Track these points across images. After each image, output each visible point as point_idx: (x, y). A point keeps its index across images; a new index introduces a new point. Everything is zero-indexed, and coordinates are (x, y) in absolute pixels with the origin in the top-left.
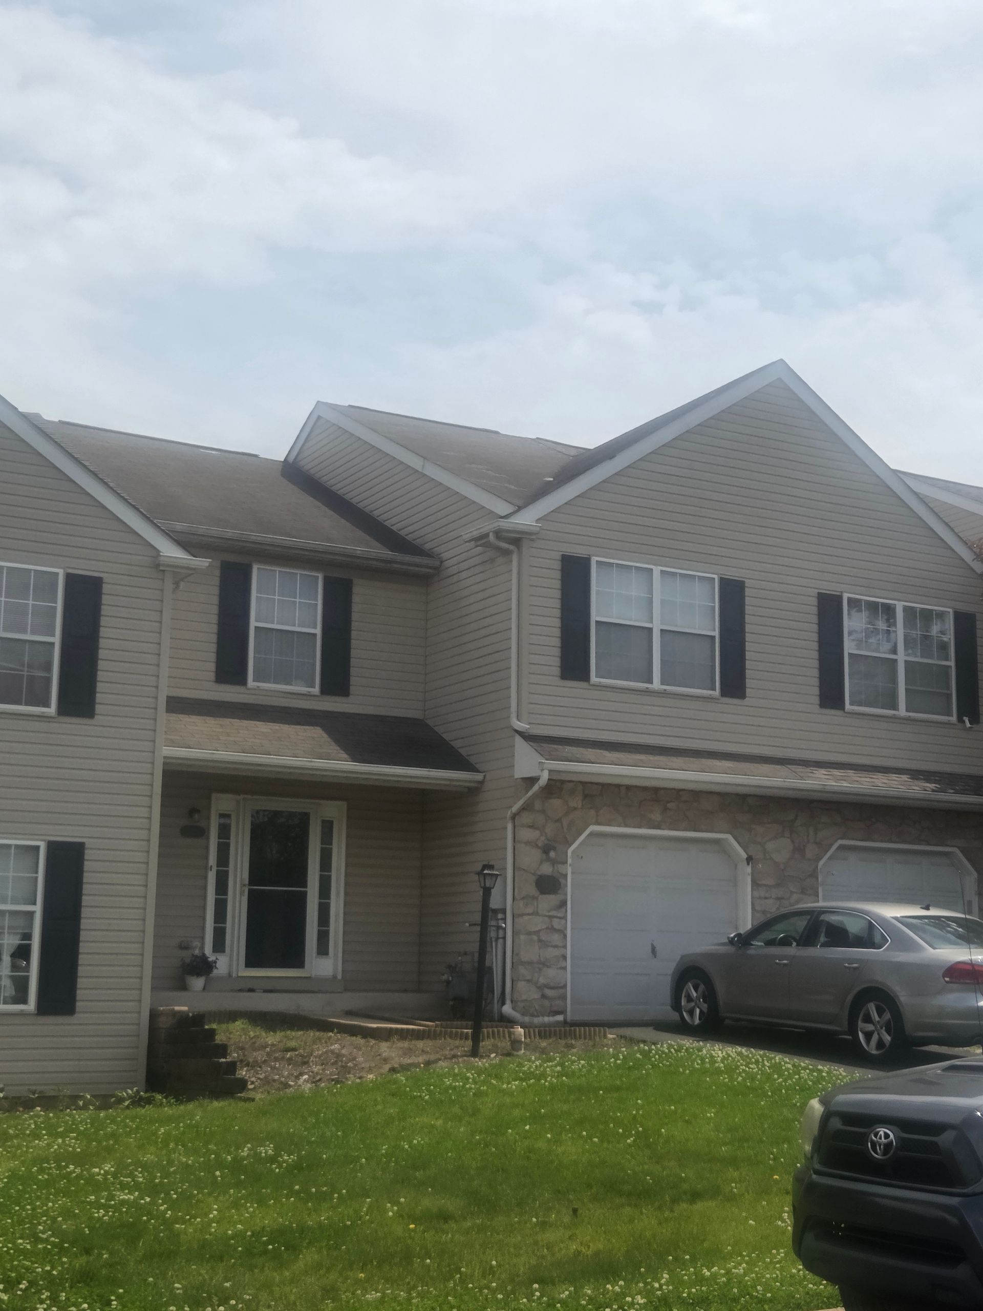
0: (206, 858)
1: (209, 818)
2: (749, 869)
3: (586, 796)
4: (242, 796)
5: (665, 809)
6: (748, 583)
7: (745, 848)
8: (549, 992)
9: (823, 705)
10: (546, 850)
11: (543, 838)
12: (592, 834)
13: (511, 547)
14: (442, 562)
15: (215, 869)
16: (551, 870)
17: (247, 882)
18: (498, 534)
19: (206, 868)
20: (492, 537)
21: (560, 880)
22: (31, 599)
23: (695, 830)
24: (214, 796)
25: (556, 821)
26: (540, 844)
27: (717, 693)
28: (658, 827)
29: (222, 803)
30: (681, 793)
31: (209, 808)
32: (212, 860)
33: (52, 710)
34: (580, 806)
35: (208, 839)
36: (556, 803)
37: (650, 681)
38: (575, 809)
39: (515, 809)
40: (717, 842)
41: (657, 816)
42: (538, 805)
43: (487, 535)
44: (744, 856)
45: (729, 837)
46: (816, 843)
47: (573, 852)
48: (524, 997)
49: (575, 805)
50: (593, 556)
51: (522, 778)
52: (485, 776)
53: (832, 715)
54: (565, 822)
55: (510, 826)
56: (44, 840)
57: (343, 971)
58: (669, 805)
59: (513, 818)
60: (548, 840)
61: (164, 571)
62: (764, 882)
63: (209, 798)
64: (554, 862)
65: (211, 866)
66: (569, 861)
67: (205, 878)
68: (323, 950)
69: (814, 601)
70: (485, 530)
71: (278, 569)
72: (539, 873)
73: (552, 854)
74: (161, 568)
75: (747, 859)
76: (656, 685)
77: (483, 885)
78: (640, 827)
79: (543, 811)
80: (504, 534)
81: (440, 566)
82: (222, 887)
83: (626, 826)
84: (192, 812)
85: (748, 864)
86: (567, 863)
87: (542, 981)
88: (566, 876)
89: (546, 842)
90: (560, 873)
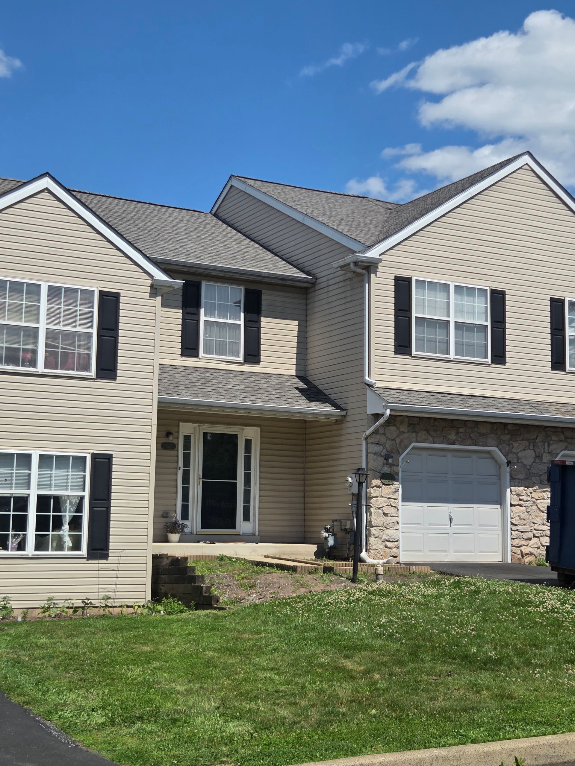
0: (177, 462)
1: (178, 438)
2: (508, 469)
3: (410, 425)
4: (197, 424)
5: (457, 433)
6: (507, 292)
7: (506, 456)
8: (389, 544)
9: (553, 368)
10: (386, 458)
11: (384, 451)
12: (413, 448)
13: (364, 271)
14: (316, 279)
15: (182, 469)
16: (389, 470)
17: (201, 477)
18: (356, 263)
19: (177, 468)
20: (352, 265)
21: (395, 476)
22: (79, 306)
23: (475, 445)
24: (181, 424)
25: (393, 440)
26: (383, 454)
27: (489, 360)
28: (454, 444)
29: (186, 428)
30: (467, 422)
31: (178, 432)
32: (181, 464)
33: (93, 373)
34: (406, 431)
35: (178, 450)
36: (393, 428)
37: (448, 353)
38: (404, 432)
39: (368, 432)
40: (489, 452)
41: (453, 437)
42: (381, 431)
43: (349, 264)
44: (506, 461)
45: (496, 449)
46: (549, 453)
47: (402, 459)
48: (374, 547)
49: (404, 430)
50: (413, 276)
51: (372, 414)
52: (347, 412)
53: (559, 375)
54: (398, 441)
55: (364, 443)
56: (89, 453)
57: (259, 531)
58: (460, 430)
59: (366, 439)
60: (388, 452)
61: (156, 288)
62: (517, 477)
63: (178, 426)
64: (391, 465)
65: (180, 467)
66: (400, 464)
67: (177, 474)
68: (246, 518)
69: (549, 303)
70: (347, 261)
71: (217, 284)
72: (382, 472)
73: (390, 461)
74: (155, 287)
75: (507, 463)
76: (452, 356)
77: (358, 481)
78: (442, 443)
79: (384, 434)
80: (360, 263)
81: (316, 282)
82: (186, 480)
83: (434, 443)
84: (169, 434)
85: (508, 466)
86: (399, 465)
87: (385, 537)
88: (398, 473)
89: (387, 453)
90: (395, 472)
